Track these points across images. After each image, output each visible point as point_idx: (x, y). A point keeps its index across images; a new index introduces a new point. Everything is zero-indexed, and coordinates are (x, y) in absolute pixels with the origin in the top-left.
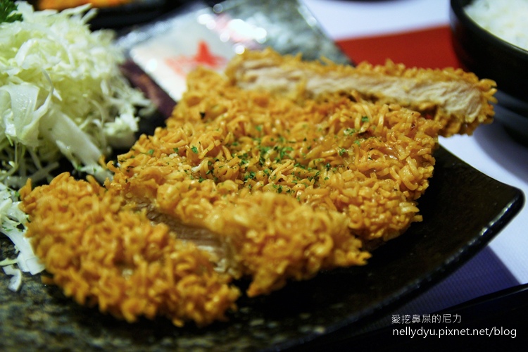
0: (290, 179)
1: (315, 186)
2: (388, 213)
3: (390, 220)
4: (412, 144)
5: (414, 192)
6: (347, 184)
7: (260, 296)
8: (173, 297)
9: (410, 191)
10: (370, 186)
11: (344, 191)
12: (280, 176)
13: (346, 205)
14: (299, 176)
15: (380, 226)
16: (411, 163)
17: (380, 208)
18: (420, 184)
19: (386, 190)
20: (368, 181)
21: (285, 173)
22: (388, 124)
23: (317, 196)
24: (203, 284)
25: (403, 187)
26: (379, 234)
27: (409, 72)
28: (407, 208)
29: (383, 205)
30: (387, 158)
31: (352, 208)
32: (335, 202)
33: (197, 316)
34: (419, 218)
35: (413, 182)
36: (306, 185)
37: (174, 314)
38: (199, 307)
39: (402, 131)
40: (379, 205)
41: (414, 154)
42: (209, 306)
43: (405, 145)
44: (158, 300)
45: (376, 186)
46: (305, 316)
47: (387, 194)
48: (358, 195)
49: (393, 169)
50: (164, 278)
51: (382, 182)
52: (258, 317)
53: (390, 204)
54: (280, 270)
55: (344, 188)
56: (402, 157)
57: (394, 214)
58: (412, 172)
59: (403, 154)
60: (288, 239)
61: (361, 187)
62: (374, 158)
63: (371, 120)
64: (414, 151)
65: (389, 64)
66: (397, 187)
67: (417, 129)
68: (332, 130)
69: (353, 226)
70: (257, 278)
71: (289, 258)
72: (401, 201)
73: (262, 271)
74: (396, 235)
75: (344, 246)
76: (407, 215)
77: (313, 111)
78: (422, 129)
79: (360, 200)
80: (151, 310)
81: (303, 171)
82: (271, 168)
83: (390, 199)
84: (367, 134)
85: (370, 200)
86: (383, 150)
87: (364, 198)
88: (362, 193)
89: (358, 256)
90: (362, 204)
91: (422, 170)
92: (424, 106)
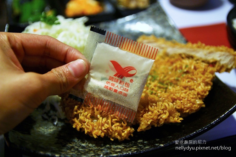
0: (156, 89)
1: (165, 92)
2: (191, 104)
3: (192, 106)
4: (203, 77)
5: (203, 96)
6: (177, 92)
7: (142, 132)
8: (111, 130)
9: (201, 95)
10: (185, 93)
11: (176, 95)
12: (153, 87)
13: (176, 100)
14: (160, 87)
15: (188, 108)
16: (202, 85)
17: (188, 102)
18: (205, 92)
19: (191, 95)
20: (185, 91)
21: (155, 86)
22: (195, 68)
23: (166, 96)
24: (122, 126)
25: (198, 94)
26: (187, 111)
27: (207, 47)
28: (199, 102)
29: (190, 100)
30: (194, 82)
31: (178, 101)
32: (172, 98)
33: (119, 138)
34: (204, 106)
35: (202, 92)
36: (162, 91)
37: (111, 136)
38: (120, 134)
39: (200, 72)
40: (188, 100)
41: (203, 81)
42: (123, 134)
43: (200, 77)
44: (105, 131)
45: (188, 93)
46: (158, 140)
47: (192, 96)
48: (180, 96)
49: (195, 87)
50: (108, 124)
51: (190, 92)
52: (141, 139)
53: (192, 100)
54: (149, 123)
55: (176, 93)
56: (199, 82)
57: (194, 104)
58: (202, 88)
59: (200, 80)
60: (152, 112)
61: (182, 93)
62: (188, 82)
63: (189, 66)
64: (204, 80)
65: (199, 44)
66: (196, 93)
67: (206, 71)
68: (174, 70)
69: (177, 108)
70: (141, 125)
71: (152, 119)
72: (197, 99)
73: (143, 123)
74: (194, 112)
75: (173, 115)
76: (199, 104)
77: (168, 61)
78: (209, 71)
79: (181, 98)
80: (103, 134)
81: (162, 86)
82: (150, 84)
83: (193, 98)
84: (187, 72)
85: (185, 98)
86: (192, 79)
87: (183, 98)
88: (182, 96)
89: (178, 119)
90: (182, 100)
91: (206, 88)
92: (211, 61)
